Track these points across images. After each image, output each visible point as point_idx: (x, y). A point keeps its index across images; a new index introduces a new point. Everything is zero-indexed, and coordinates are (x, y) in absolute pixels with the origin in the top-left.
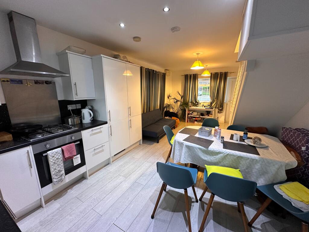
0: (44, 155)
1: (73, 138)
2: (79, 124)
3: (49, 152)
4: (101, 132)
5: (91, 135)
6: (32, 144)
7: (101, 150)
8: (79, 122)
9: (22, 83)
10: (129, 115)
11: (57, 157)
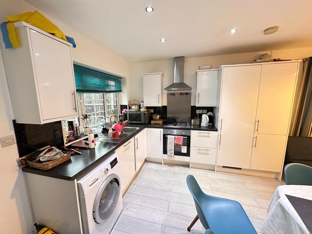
0: (166, 136)
1: (184, 133)
2: (198, 125)
3: (168, 136)
4: (209, 137)
5: (198, 136)
6: (164, 128)
7: (206, 153)
8: (199, 124)
9: (174, 95)
10: (255, 130)
11: (172, 141)
